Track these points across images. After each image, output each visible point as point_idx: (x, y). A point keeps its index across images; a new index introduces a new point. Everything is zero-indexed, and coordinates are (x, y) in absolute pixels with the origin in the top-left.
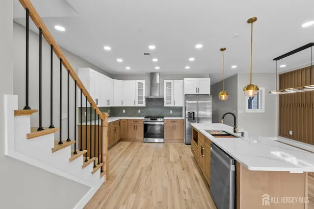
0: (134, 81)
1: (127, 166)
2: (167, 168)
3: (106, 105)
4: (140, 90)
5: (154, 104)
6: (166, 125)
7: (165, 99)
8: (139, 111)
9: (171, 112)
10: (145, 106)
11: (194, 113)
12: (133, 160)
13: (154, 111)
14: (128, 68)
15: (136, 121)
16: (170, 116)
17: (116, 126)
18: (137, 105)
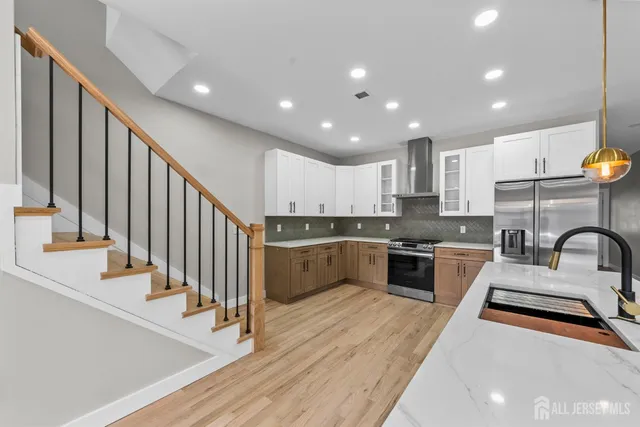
0: (374, 165)
1: (313, 335)
2: (388, 367)
3: (317, 214)
4: (385, 183)
5: (418, 210)
6: (441, 261)
7: (442, 199)
8: (388, 227)
9: (463, 230)
10: (394, 215)
11: (523, 232)
12: (335, 325)
13: (418, 227)
14: (355, 139)
15: (373, 246)
16: (459, 240)
17: (333, 254)
18: (381, 214)
